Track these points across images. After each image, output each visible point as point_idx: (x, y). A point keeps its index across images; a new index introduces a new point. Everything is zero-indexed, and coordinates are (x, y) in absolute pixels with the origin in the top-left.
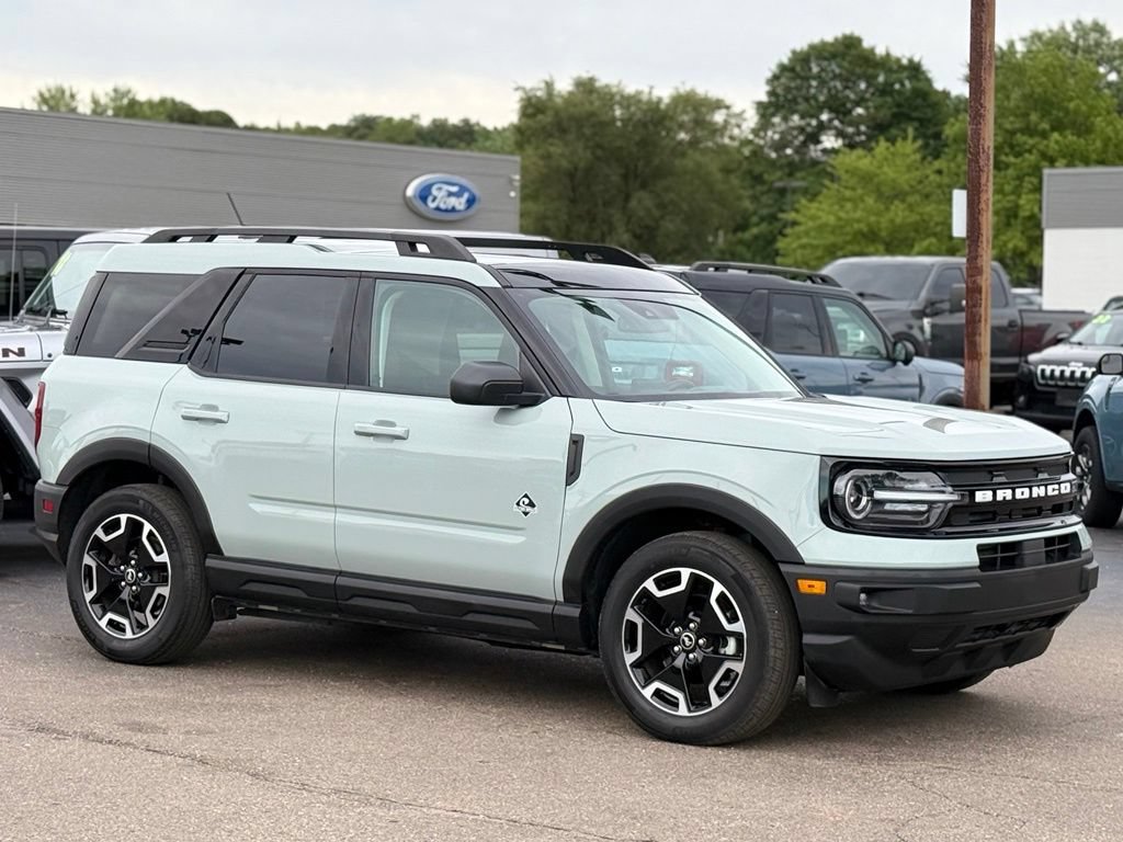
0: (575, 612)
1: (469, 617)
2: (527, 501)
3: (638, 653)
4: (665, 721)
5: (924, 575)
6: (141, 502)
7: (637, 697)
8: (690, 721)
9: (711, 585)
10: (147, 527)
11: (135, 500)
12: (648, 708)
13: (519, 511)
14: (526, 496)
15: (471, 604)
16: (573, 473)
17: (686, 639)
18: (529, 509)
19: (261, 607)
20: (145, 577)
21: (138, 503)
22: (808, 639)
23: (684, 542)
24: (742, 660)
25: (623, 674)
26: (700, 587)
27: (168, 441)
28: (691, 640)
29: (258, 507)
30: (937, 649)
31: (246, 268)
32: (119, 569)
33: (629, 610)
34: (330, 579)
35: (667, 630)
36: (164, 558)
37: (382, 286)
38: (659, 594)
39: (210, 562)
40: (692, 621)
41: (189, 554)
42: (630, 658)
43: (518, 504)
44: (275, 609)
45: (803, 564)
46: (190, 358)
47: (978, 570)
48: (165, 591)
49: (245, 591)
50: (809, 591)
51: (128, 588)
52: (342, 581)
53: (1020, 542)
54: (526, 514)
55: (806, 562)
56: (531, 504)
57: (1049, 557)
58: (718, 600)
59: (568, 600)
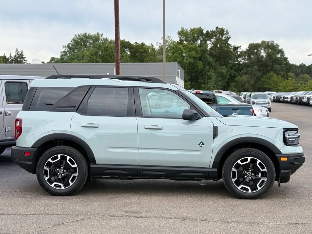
0: (216, 170)
1: (182, 174)
2: (202, 143)
3: (236, 179)
4: (245, 194)
6: (66, 151)
8: (252, 194)
9: (257, 161)
10: (69, 158)
12: (240, 192)
13: (199, 146)
14: (201, 142)
15: (184, 170)
16: (215, 135)
17: (249, 174)
18: (202, 145)
19: (103, 176)
20: (67, 171)
21: (65, 151)
24: (266, 178)
25: (232, 184)
27: (77, 133)
29: (110, 150)
31: (91, 86)
32: (57, 170)
33: (233, 169)
35: (243, 172)
36: (75, 166)
37: (141, 90)
38: (242, 164)
40: (250, 170)
41: (84, 164)
42: (234, 180)
43: (199, 144)
44: (109, 177)
46: (77, 110)
48: (75, 175)
49: (105, 173)
51: (61, 175)
52: (139, 167)
54: (201, 147)
55: (283, 153)
56: (203, 144)
58: (259, 164)
59: (213, 167)
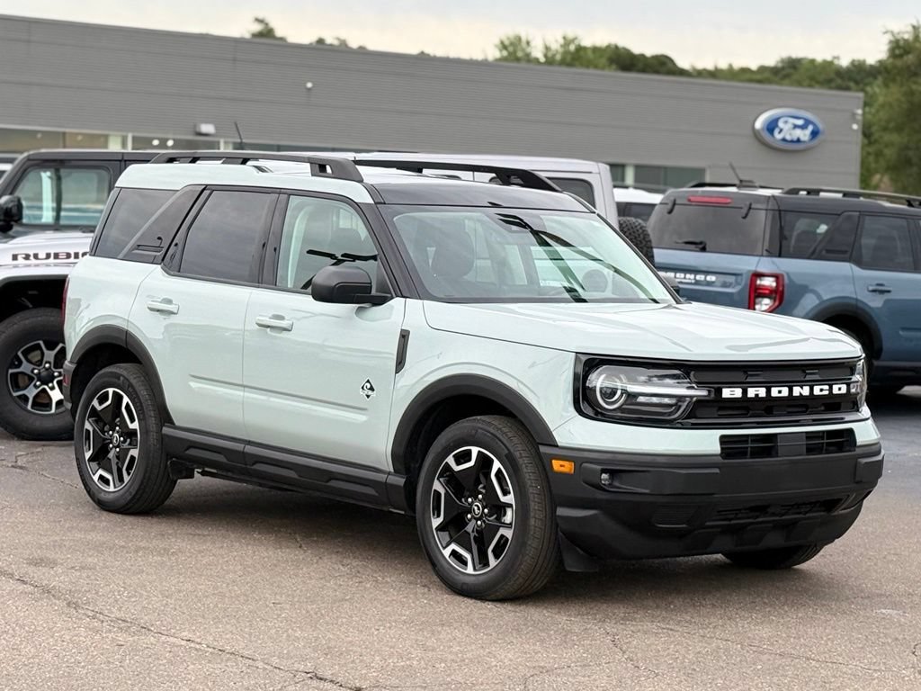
0: (400, 481)
1: (333, 483)
2: (369, 386)
3: (441, 519)
4: (456, 577)
5: (659, 460)
6: (122, 378)
7: (439, 556)
8: (473, 578)
9: (491, 461)
10: (126, 399)
11: (118, 376)
12: (446, 566)
13: (363, 394)
14: (368, 381)
15: (332, 472)
16: (400, 363)
17: (476, 508)
18: (370, 392)
20: (125, 441)
21: (119, 379)
22: (561, 511)
23: (474, 424)
24: (512, 529)
25: (430, 536)
26: (485, 463)
27: (139, 329)
28: (479, 509)
29: (194, 384)
30: (684, 526)
31: (207, 185)
32: (108, 434)
33: (436, 482)
34: (239, 447)
35: (463, 500)
36: (135, 426)
37: (294, 201)
38: (457, 468)
39: (166, 430)
40: (481, 493)
41: (152, 422)
42: (436, 522)
43: (363, 388)
45: (557, 446)
46: (163, 260)
47: (720, 458)
48: (134, 452)
49: (189, 454)
50: (562, 469)
51: (114, 450)
52: (249, 449)
53: (775, 435)
54: (368, 396)
55: (559, 444)
56: (372, 389)
57: (810, 450)
58: (497, 475)
59: (397, 471)
